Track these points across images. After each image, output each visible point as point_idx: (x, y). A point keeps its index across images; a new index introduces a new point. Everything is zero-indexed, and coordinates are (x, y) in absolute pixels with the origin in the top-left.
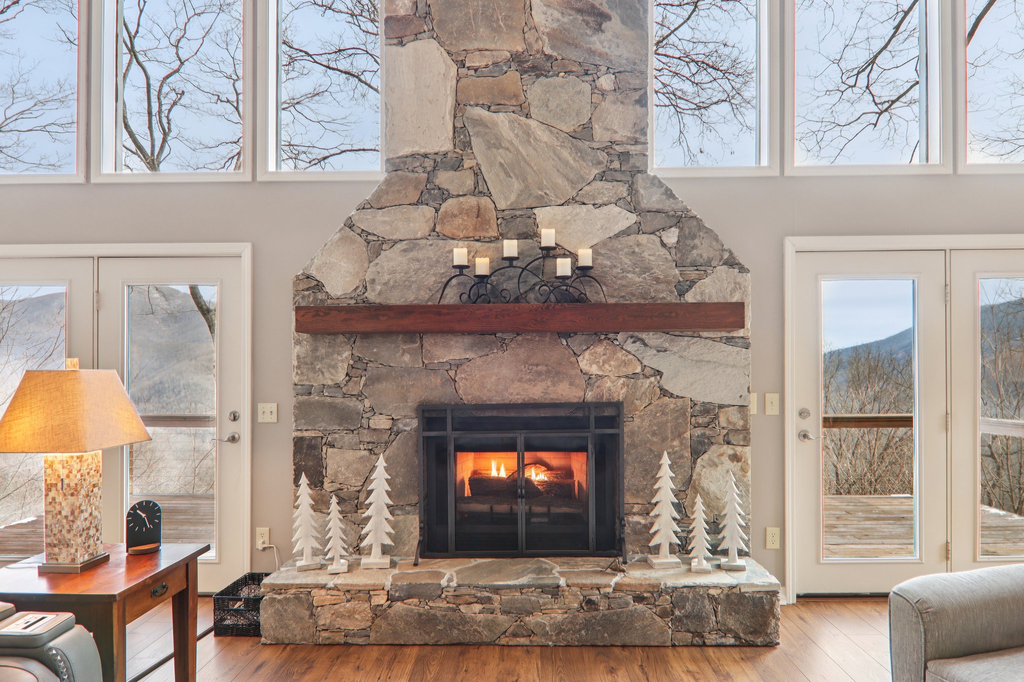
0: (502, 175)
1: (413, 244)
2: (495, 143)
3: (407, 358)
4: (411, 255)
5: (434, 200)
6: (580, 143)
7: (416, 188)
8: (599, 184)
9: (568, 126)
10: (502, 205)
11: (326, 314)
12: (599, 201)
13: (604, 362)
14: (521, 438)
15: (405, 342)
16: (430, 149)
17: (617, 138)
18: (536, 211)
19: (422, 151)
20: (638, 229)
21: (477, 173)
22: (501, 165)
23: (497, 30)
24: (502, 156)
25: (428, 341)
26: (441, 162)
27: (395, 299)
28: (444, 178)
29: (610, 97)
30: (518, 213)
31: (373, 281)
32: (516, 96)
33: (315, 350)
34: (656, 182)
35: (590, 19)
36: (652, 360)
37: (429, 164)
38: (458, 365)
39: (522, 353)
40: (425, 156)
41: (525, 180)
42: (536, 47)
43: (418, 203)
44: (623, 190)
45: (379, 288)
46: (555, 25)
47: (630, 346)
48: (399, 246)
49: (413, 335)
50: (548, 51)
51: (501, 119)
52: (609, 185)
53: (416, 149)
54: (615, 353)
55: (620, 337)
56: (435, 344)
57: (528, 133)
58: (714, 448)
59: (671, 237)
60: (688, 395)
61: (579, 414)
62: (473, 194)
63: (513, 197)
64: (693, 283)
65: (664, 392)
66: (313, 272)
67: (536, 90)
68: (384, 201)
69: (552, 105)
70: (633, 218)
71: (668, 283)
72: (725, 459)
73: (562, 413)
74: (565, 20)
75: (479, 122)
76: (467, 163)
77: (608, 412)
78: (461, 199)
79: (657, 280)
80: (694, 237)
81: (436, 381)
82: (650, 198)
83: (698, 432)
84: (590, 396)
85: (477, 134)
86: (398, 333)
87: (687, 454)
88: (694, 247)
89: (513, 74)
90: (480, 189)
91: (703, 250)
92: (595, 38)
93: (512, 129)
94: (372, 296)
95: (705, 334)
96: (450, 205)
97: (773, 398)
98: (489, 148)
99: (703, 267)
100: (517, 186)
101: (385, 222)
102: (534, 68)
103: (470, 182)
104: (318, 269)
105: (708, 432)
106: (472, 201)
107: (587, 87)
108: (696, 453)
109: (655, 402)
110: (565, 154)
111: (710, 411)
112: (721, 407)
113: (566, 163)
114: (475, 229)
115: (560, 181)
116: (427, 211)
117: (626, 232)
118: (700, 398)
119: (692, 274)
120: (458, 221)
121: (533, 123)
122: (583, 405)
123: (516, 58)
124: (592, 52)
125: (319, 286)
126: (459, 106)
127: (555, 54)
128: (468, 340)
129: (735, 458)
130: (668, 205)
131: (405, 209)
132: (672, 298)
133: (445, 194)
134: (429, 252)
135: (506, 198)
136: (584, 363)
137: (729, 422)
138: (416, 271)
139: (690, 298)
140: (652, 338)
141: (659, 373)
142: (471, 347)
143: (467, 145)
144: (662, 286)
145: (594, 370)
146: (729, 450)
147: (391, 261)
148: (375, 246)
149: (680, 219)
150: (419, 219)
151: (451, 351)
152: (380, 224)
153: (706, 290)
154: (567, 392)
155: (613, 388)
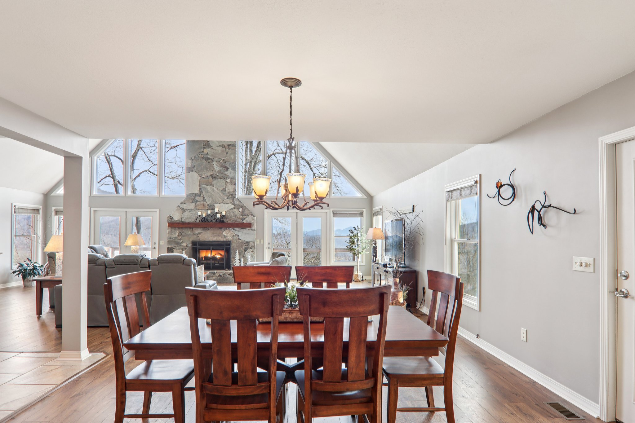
0: (208, 198)
1: (191, 210)
2: (207, 192)
3: (190, 232)
4: (191, 212)
5: (195, 202)
6: (223, 192)
7: (192, 200)
8: (227, 200)
9: (221, 189)
10: (208, 203)
11: (174, 224)
12: (227, 203)
13: (228, 233)
14: (211, 247)
15: (189, 229)
16: (195, 192)
17: (230, 191)
18: (215, 204)
19: (193, 193)
20: (234, 208)
21: (204, 197)
22: (208, 196)
23: (207, 170)
24: (208, 194)
25: (194, 229)
26: (196, 195)
27: (188, 221)
28: (197, 198)
29: (229, 184)
30: (211, 205)
31: (183, 217)
32: (211, 183)
33: (171, 230)
34: (238, 199)
35: (225, 169)
36: (237, 233)
37: (194, 195)
38: (200, 233)
39: (212, 231)
40: (194, 194)
41: (213, 199)
42: (215, 174)
43: (192, 202)
44: (231, 201)
45: (184, 219)
46: (219, 170)
47: (233, 230)
48: (189, 211)
49: (190, 228)
50: (217, 174)
51: (208, 187)
52: (229, 200)
53: (192, 192)
54: (230, 231)
55: (231, 229)
56: (195, 229)
57: (213, 190)
58: (249, 250)
59: (241, 210)
60: (244, 240)
61: (223, 243)
62: (203, 201)
63: (210, 202)
64: (245, 219)
65: (239, 239)
66: (171, 216)
67: (215, 182)
68: (185, 202)
69: (218, 184)
70: (233, 206)
71: (240, 218)
72: (250, 252)
73: (219, 243)
74: (221, 169)
75: (204, 188)
76: (202, 195)
77: (229, 243)
78: (200, 202)
79: (238, 218)
80: (245, 210)
81: (195, 236)
82: (237, 202)
83: (245, 247)
84: (225, 240)
85: (204, 190)
86: (188, 227)
87: (243, 251)
88: (245, 212)
89: (211, 179)
90: (204, 200)
91: (246, 212)
92: (226, 172)
93: (210, 189)
94: (183, 220)
95: (247, 228)
96: (198, 203)
97: (262, 241)
98: (206, 192)
99: (247, 216)
100: (211, 200)
101: (186, 206)
102: (215, 178)
103: (202, 199)
104: (172, 215)
105: (247, 247)
106: (203, 202)
107: (225, 182)
108: (245, 251)
109: (237, 241)
110: (220, 194)
111: (248, 243)
112: (250, 242)
113: (221, 196)
114: (203, 208)
115: (220, 199)
116: (194, 204)
117: (232, 209)
118: (246, 240)
119: (245, 217)
120: (200, 206)
121: (214, 188)
122: (224, 241)
123: (211, 175)
124: (226, 175)
125: (172, 218)
126: (200, 184)
127: (218, 175)
128: (201, 229)
129: (252, 252)
130: (240, 204)
131: (189, 204)
132: (241, 221)
133: (197, 201)
134: (194, 212)
135: (209, 202)
136: (224, 233)
137: (251, 245)
138: (192, 216)
139: (244, 221)
140: (237, 229)
141: (238, 236)
142: (202, 230)
143: (202, 192)
144: (239, 219)
145: (226, 235)
146: (251, 250)
147: (187, 214)
148: (184, 211)
149: (242, 207)
150: (192, 206)
151: (198, 231)
152: (184, 206)
153: (247, 220)
154: (220, 239)
155: (229, 238)
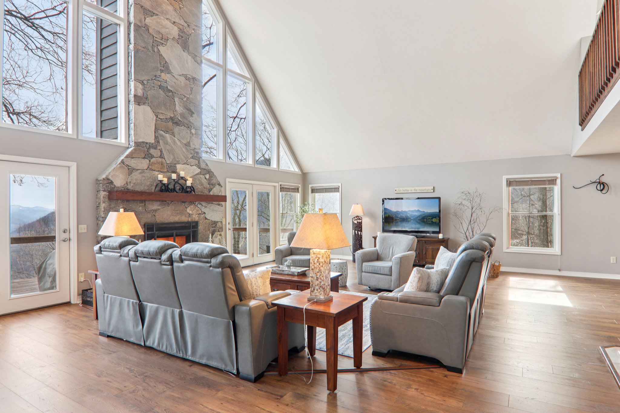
0: (168, 153)
1: (143, 171)
2: (166, 143)
3: (141, 208)
4: (142, 175)
5: (149, 158)
6: (187, 147)
7: (144, 153)
8: (192, 160)
9: (185, 142)
10: (168, 162)
12: (192, 165)
13: (193, 210)
14: (174, 232)
15: (140, 203)
16: (148, 141)
17: (196, 147)
18: (177, 165)
19: (146, 141)
20: (200, 173)
21: (161, 151)
22: (168, 150)
23: (167, 109)
24: (168, 147)
25: (147, 203)
26: (151, 146)
27: (138, 189)
28: (152, 151)
29: (194, 136)
30: (172, 165)
31: (130, 182)
32: (172, 130)
33: (110, 205)
34: (204, 161)
35: (190, 112)
36: (204, 210)
37: (148, 146)
38: (156, 211)
39: (173, 207)
40: (147, 143)
41: (174, 155)
42: (177, 117)
43: (144, 158)
44: (197, 162)
45: (132, 185)
46: (181, 112)
47: (199, 206)
48: (139, 171)
49: (143, 201)
50: (179, 118)
51: (168, 136)
52: (194, 160)
53: (144, 140)
54: (195, 208)
55: (197, 203)
56: (149, 204)
57: (175, 141)
58: (216, 233)
59: (207, 176)
60: (211, 219)
61: (187, 225)
62: (160, 157)
63: (171, 160)
64: (212, 189)
65: (206, 219)
66: (110, 177)
67: (176, 129)
68: (134, 156)
69: (181, 135)
70: (199, 170)
71: (207, 189)
72: (218, 235)
73: (183, 225)
74: (184, 111)
75: (162, 136)
76: (159, 148)
77: (194, 224)
78: (157, 158)
79: (204, 188)
80: (212, 177)
81: (150, 216)
82: (203, 166)
83: (213, 229)
84: (190, 220)
85: (162, 139)
86: (138, 200)
87: (211, 235)
88: (212, 180)
89: (170, 124)
90: (161, 156)
91: (214, 181)
92: (191, 118)
93: (171, 139)
94: (130, 187)
95: (214, 203)
96: (153, 160)
98: (165, 144)
99: (214, 185)
100: (172, 157)
101: (134, 163)
102: (176, 123)
103: (159, 154)
104: (112, 176)
105: (215, 229)
106: (160, 160)
107: (189, 132)
108: (213, 235)
109: (204, 221)
110: (184, 149)
111: (215, 223)
112: (217, 222)
113: (184, 152)
114: (161, 168)
115: (182, 157)
116: (147, 161)
117: (197, 174)
118: (213, 220)
119: (212, 187)
120: (156, 165)
121: (176, 139)
122: (188, 222)
123: (171, 118)
124: (190, 122)
125: (112, 183)
126: (156, 130)
127: (181, 120)
128: (159, 203)
130: (206, 168)
131: (141, 159)
132: (207, 193)
133: (152, 157)
134: (148, 174)
135: (169, 160)
136: (189, 210)
137: (219, 226)
138: (144, 180)
139: (211, 193)
140: (204, 204)
141: (205, 213)
142: (160, 205)
143: (158, 142)
144: (205, 190)
145: (191, 212)
146: (219, 233)
147: (136, 176)
148: (131, 170)
149: (209, 172)
150: (144, 164)
151: (155, 206)
152: (133, 163)
153: (215, 191)
154: (184, 219)
155: (195, 218)
